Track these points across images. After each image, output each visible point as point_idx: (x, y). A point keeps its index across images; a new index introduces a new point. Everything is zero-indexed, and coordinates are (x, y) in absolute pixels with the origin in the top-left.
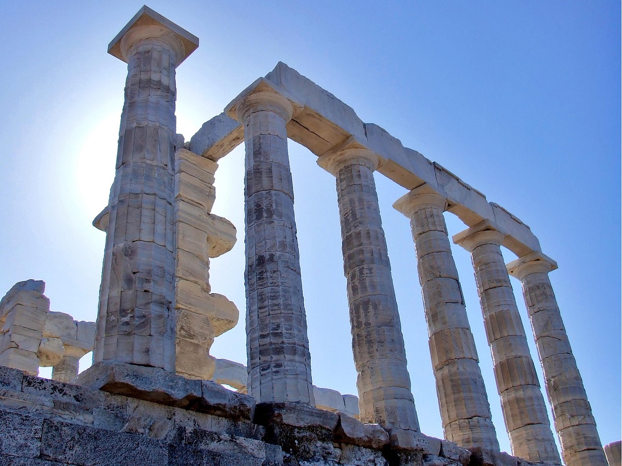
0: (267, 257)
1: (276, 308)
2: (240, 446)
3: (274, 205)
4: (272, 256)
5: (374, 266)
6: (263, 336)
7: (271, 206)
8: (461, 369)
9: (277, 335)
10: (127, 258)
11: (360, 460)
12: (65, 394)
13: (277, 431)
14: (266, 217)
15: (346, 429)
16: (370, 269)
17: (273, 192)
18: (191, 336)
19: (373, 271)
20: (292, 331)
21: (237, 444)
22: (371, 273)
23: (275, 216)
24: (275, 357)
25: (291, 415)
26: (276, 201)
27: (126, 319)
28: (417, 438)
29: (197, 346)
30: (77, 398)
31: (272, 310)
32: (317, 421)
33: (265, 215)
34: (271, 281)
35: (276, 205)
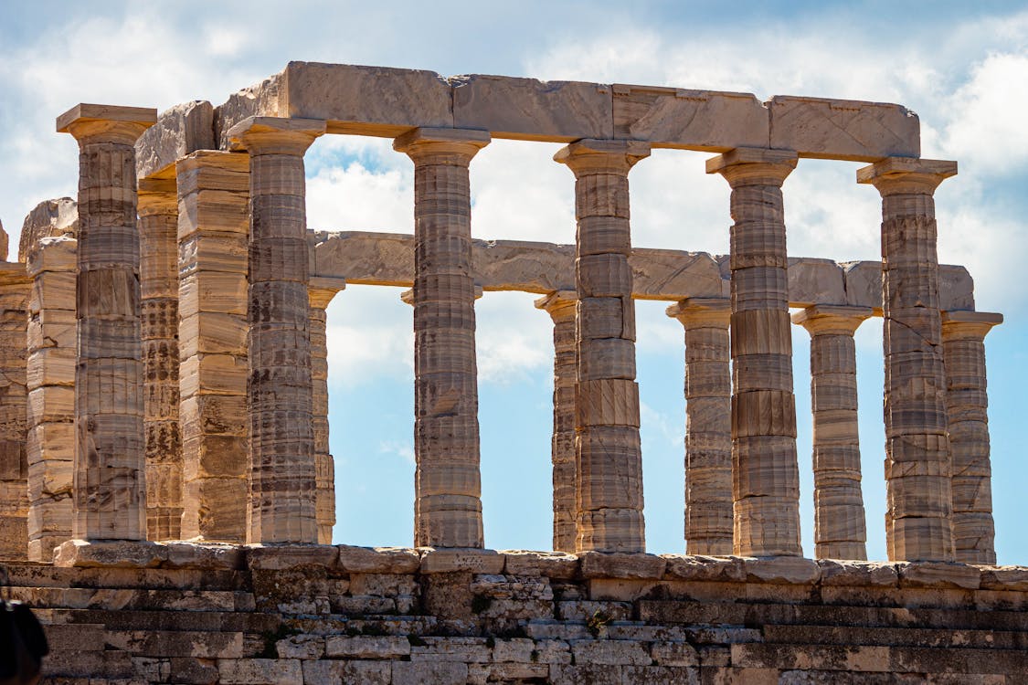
0: (262, 374)
1: (268, 437)
2: (207, 599)
3: (272, 302)
4: (267, 372)
5: (439, 331)
6: (255, 470)
7: (269, 304)
8: (596, 440)
9: (266, 469)
10: (90, 433)
11: (375, 588)
12: (44, 576)
13: (255, 576)
14: (263, 321)
15: (346, 562)
16: (433, 336)
17: (272, 284)
18: (222, 429)
19: (436, 338)
20: (285, 464)
21: (201, 598)
22: (434, 341)
23: (272, 319)
24: (265, 494)
25: (272, 559)
26: (275, 296)
27: (93, 496)
28: (461, 558)
29: (231, 439)
30: (54, 578)
31: (264, 440)
32: (307, 560)
33: (262, 317)
34: (265, 405)
35: (275, 304)
